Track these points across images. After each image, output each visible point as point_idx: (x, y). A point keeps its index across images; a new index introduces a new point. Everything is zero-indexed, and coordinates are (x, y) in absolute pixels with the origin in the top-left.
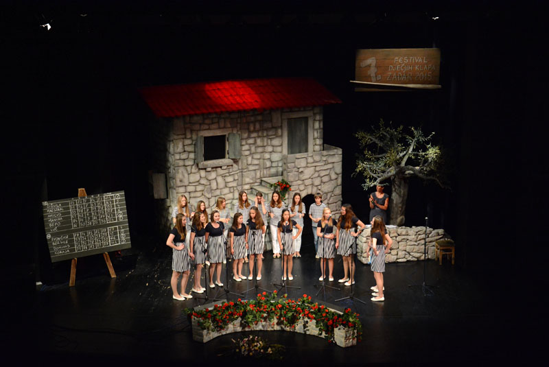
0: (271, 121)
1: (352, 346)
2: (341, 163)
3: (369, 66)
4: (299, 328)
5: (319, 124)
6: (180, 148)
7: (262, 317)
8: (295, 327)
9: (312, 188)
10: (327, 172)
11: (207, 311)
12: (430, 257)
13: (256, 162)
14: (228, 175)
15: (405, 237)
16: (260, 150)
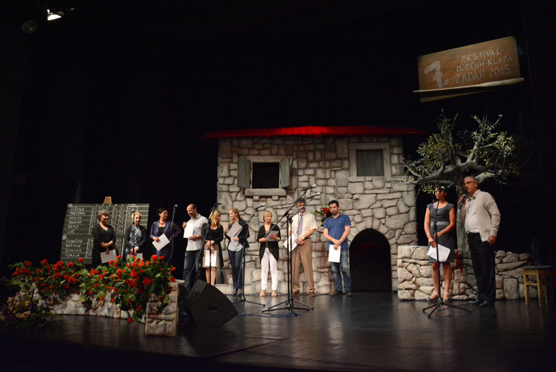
2: (414, 192)
3: (434, 71)
5: (399, 158)
6: (225, 172)
9: (373, 220)
10: (394, 203)
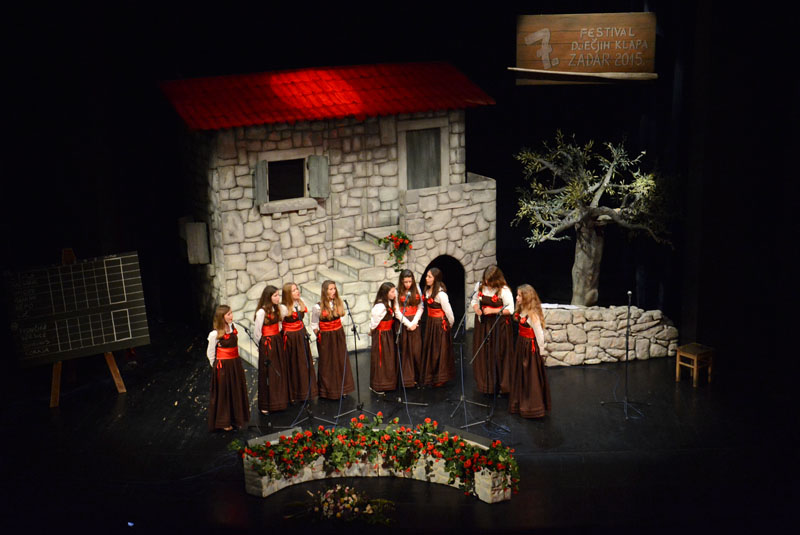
0: (379, 135)
1: (504, 502)
2: (494, 204)
3: (539, 43)
4: (418, 472)
5: (460, 139)
6: (229, 181)
7: (358, 455)
8: (411, 471)
9: (447, 244)
10: (471, 219)
11: (268, 446)
12: (638, 356)
13: (355, 202)
14: (308, 223)
15: (598, 324)
16: (361, 182)
